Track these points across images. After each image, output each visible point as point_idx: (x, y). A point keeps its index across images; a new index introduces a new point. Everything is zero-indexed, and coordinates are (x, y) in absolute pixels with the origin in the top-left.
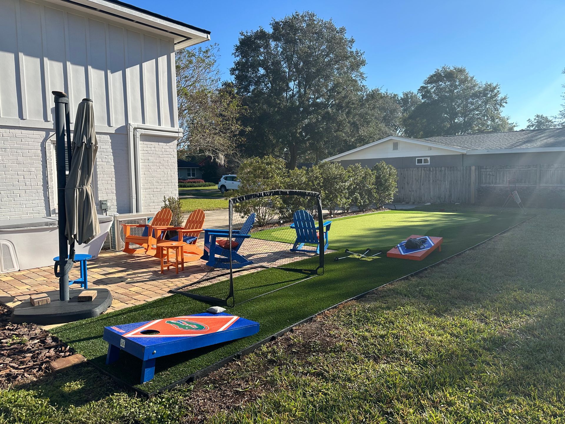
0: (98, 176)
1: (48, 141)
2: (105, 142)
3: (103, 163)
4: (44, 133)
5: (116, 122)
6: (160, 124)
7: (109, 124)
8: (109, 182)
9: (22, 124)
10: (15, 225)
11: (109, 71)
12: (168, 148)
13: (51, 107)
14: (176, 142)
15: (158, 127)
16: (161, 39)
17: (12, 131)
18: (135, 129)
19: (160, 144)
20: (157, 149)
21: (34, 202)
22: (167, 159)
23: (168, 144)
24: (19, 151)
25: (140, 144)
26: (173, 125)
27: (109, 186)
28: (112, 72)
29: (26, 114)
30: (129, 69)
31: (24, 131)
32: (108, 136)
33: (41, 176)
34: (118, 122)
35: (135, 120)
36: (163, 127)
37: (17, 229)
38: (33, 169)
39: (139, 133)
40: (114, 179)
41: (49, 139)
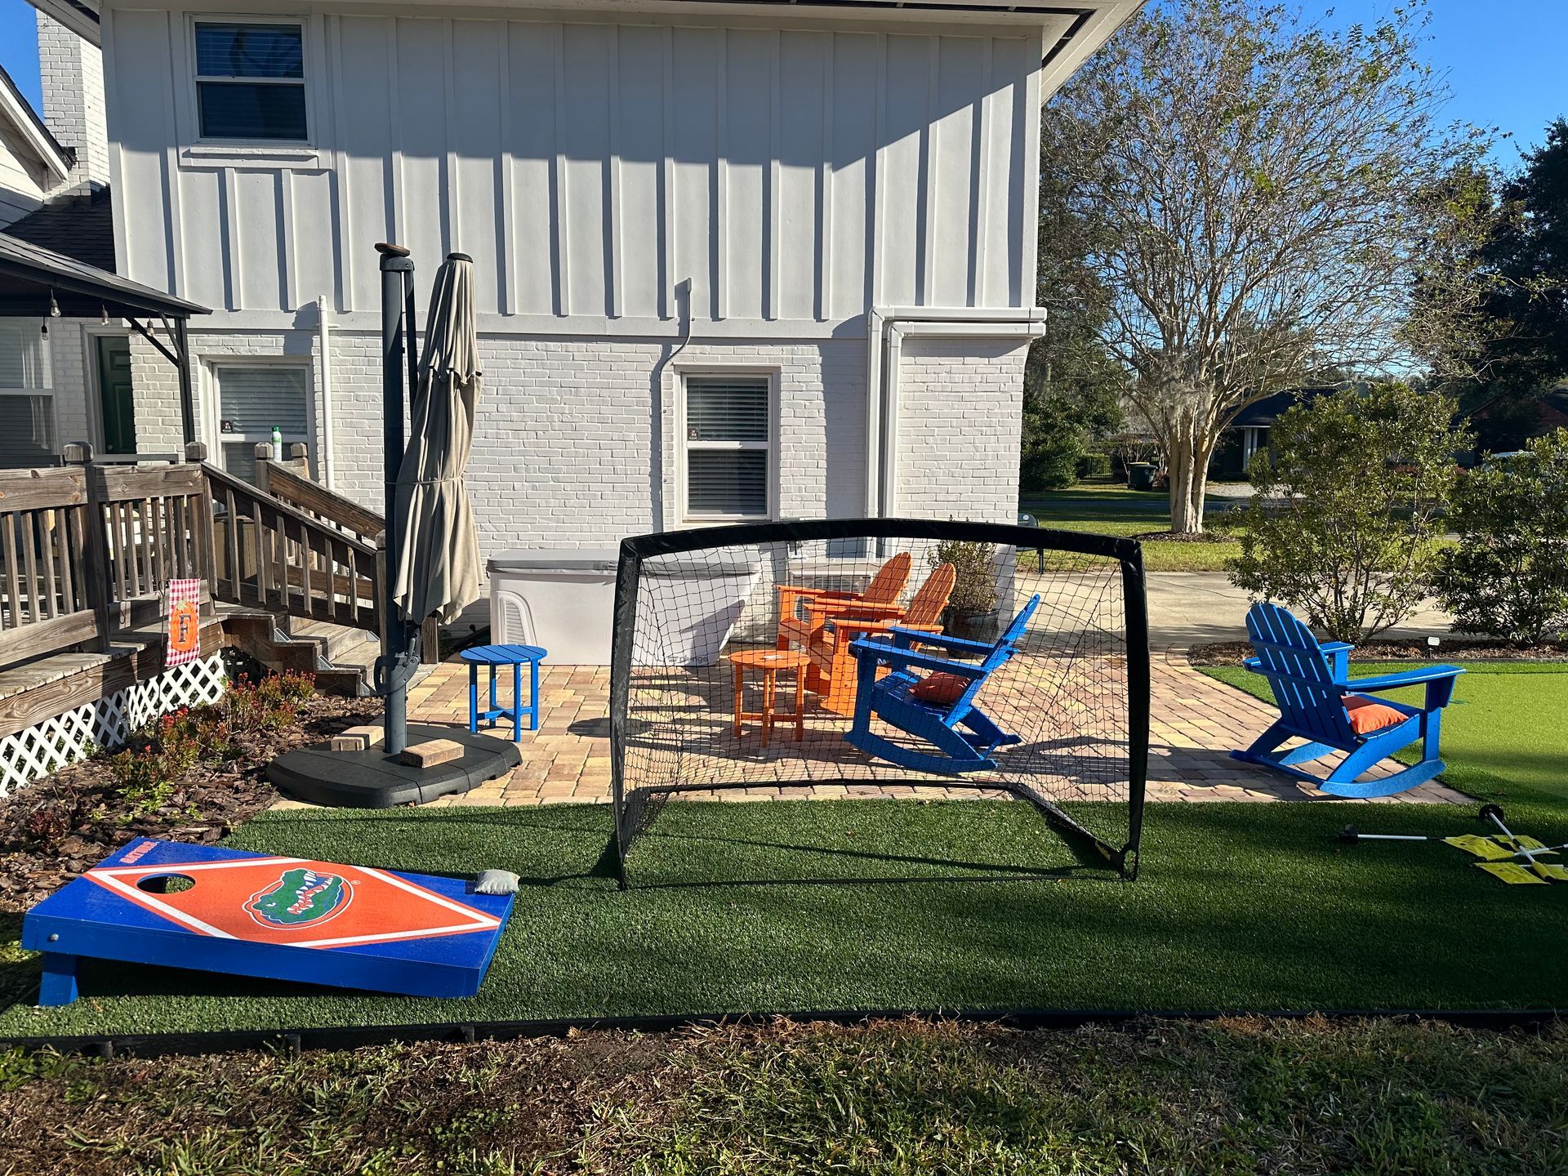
0: (783, 456)
1: (668, 366)
2: (807, 365)
3: (797, 421)
4: (658, 348)
5: (839, 306)
6: (971, 302)
7: (818, 316)
8: (811, 471)
9: (611, 328)
10: (533, 562)
11: (826, 166)
12: (993, 370)
13: (676, 283)
14: (1023, 352)
15: (963, 311)
16: (996, 37)
17: (593, 346)
18: (889, 322)
19: (968, 360)
20: (957, 378)
21: (630, 512)
22: (988, 405)
23: (994, 360)
24: (605, 392)
25: (903, 366)
26: (1015, 298)
27: (810, 483)
28: (835, 168)
29: (622, 307)
30: (885, 148)
31: (616, 346)
32: (816, 348)
33: (647, 452)
34: (841, 307)
35: (894, 294)
36: (981, 308)
37: (534, 571)
38: (632, 435)
39: (899, 331)
40: (823, 464)
41: (669, 363)
